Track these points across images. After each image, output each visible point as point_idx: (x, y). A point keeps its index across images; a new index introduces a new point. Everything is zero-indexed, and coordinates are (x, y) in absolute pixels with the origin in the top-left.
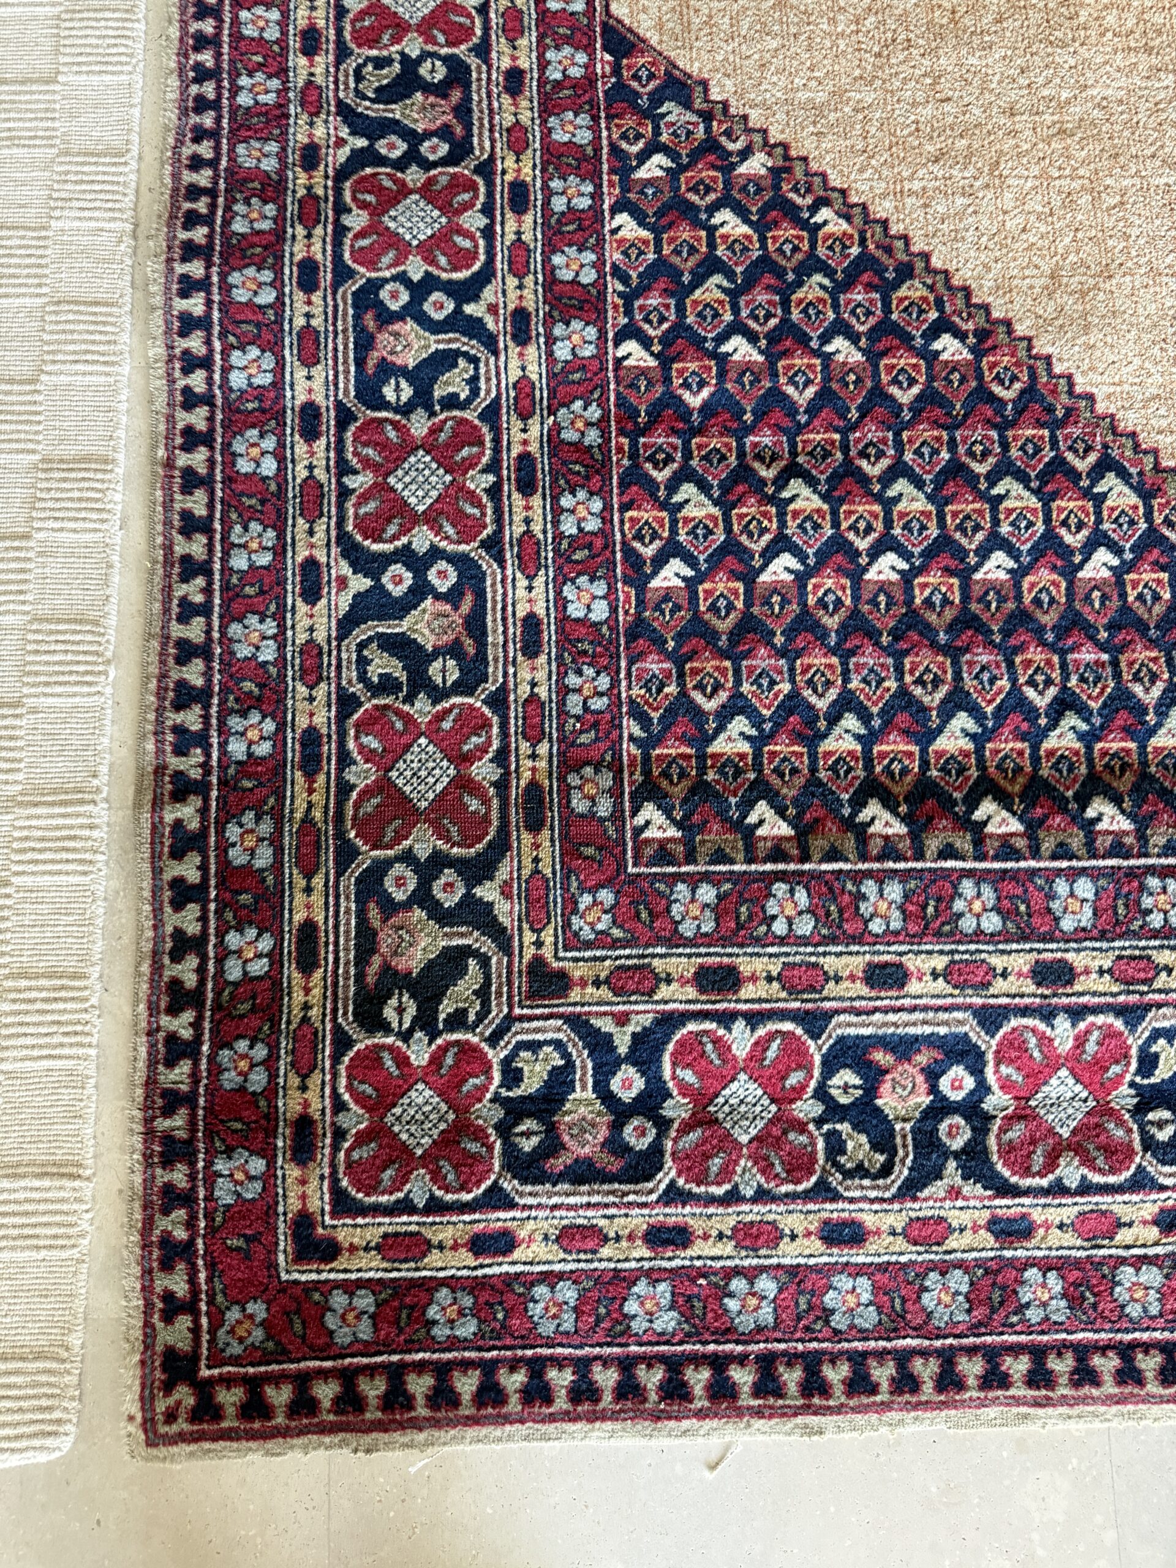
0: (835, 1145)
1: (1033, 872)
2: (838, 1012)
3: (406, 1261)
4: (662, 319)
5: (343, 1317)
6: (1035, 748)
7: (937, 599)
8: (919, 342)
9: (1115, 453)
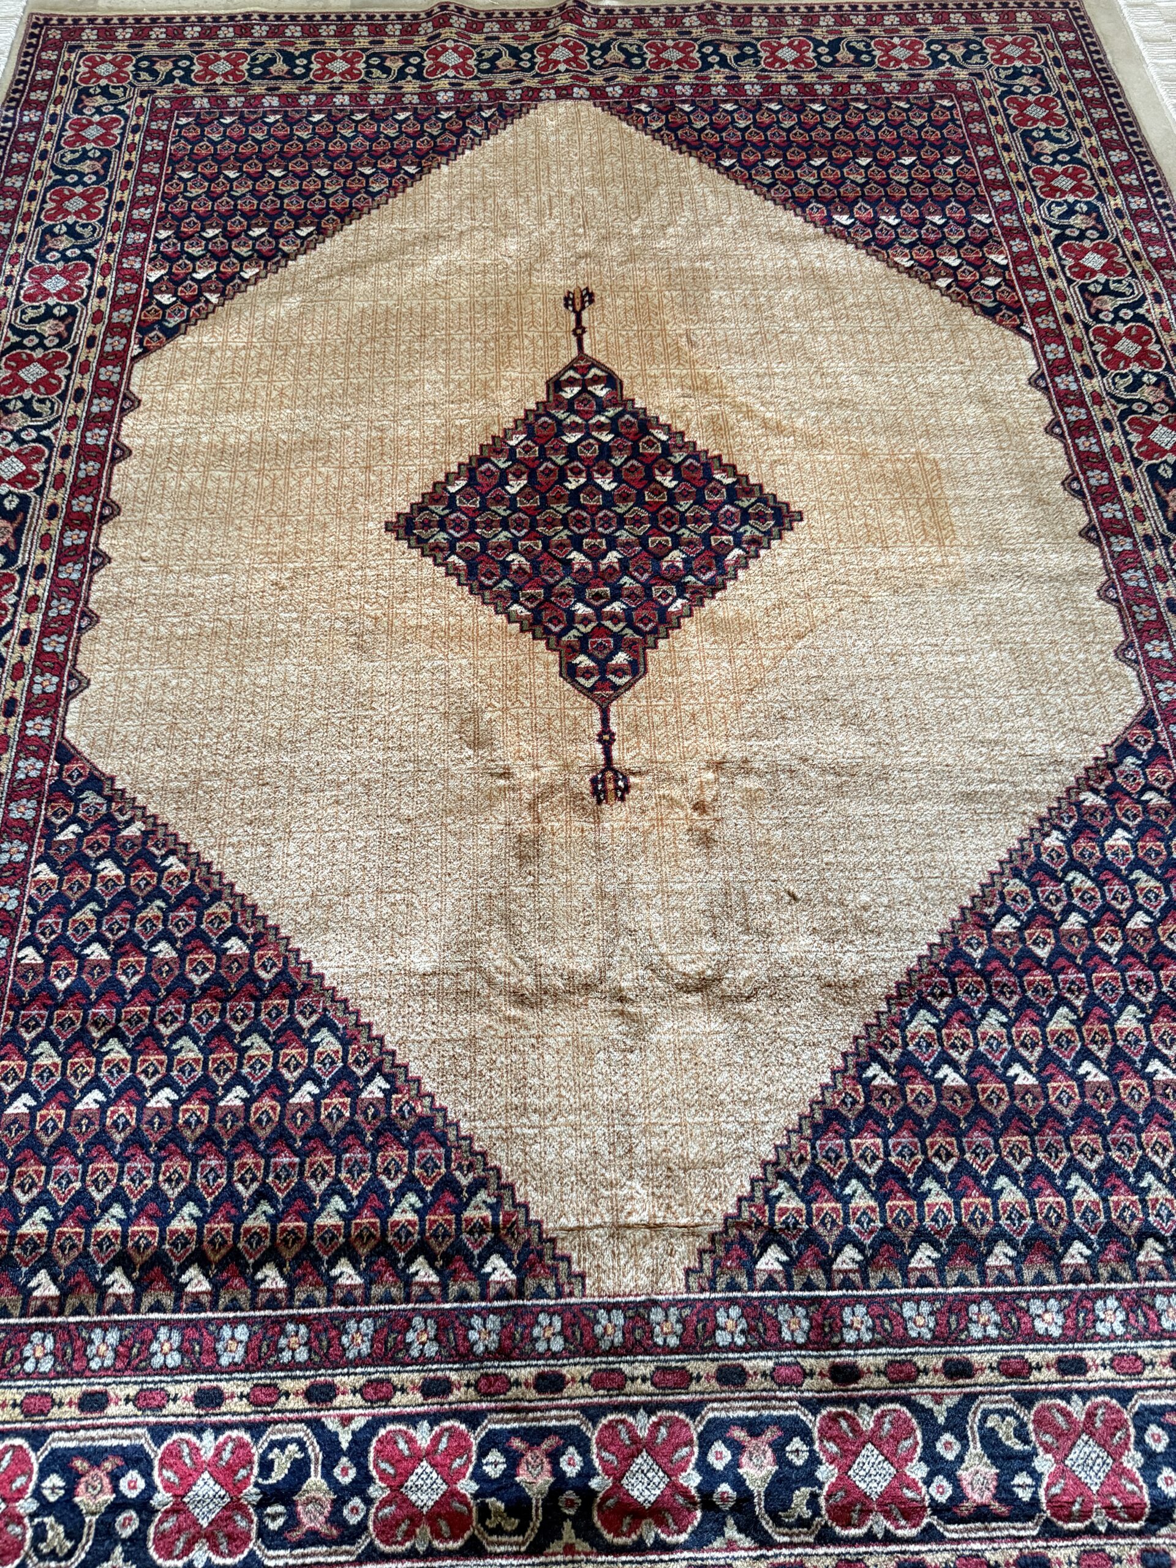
0: (40, 1534)
1: (209, 1321)
2: (54, 1430)
4: (53, 932)
6: (237, 1227)
7: (193, 1120)
8: (215, 943)
9: (330, 1014)
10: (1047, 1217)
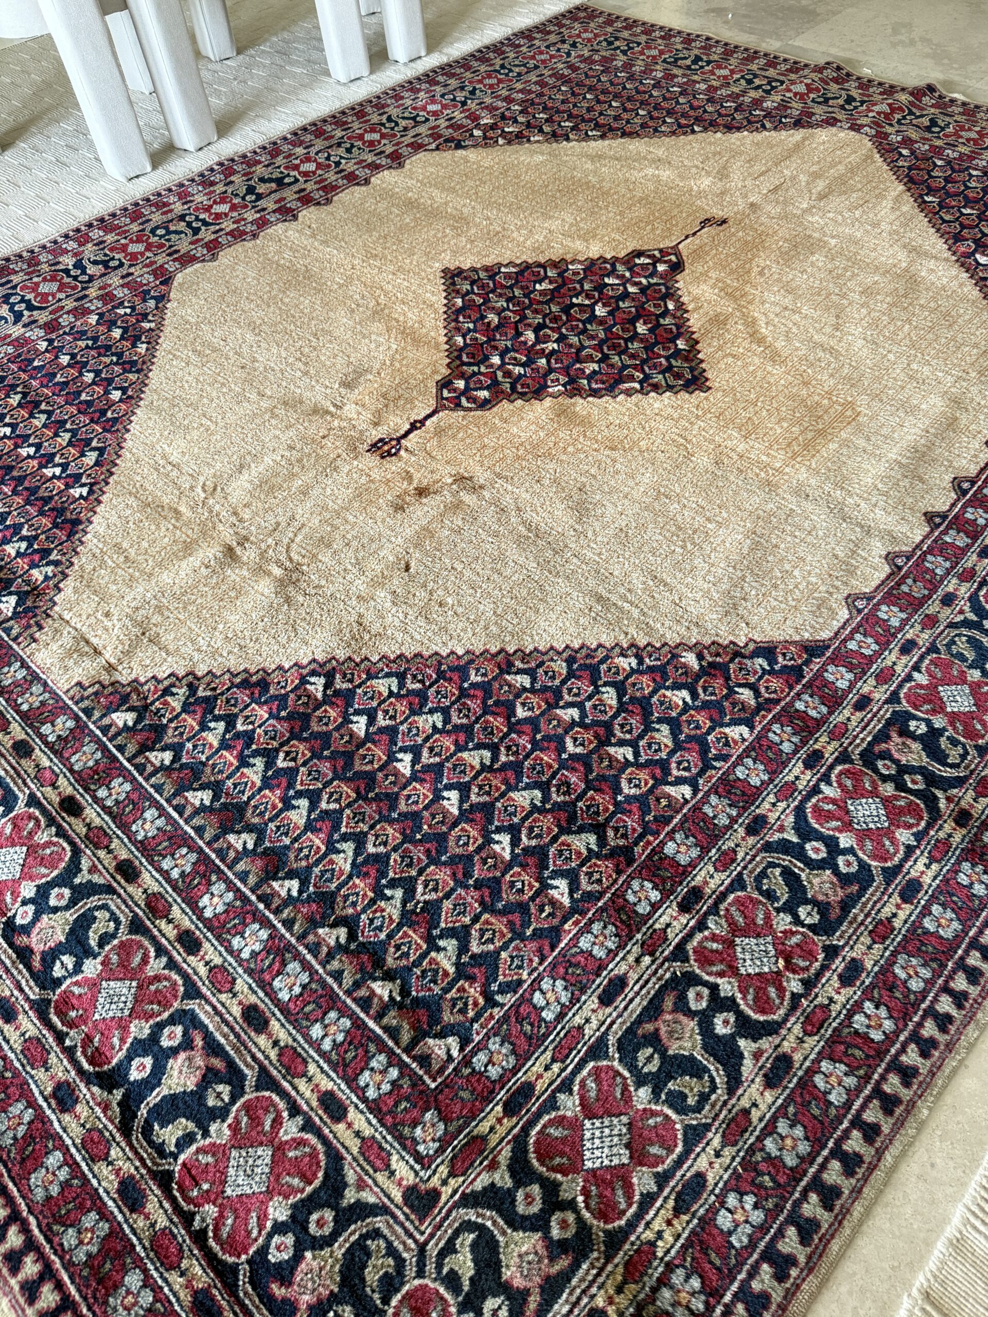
10: (301, 850)
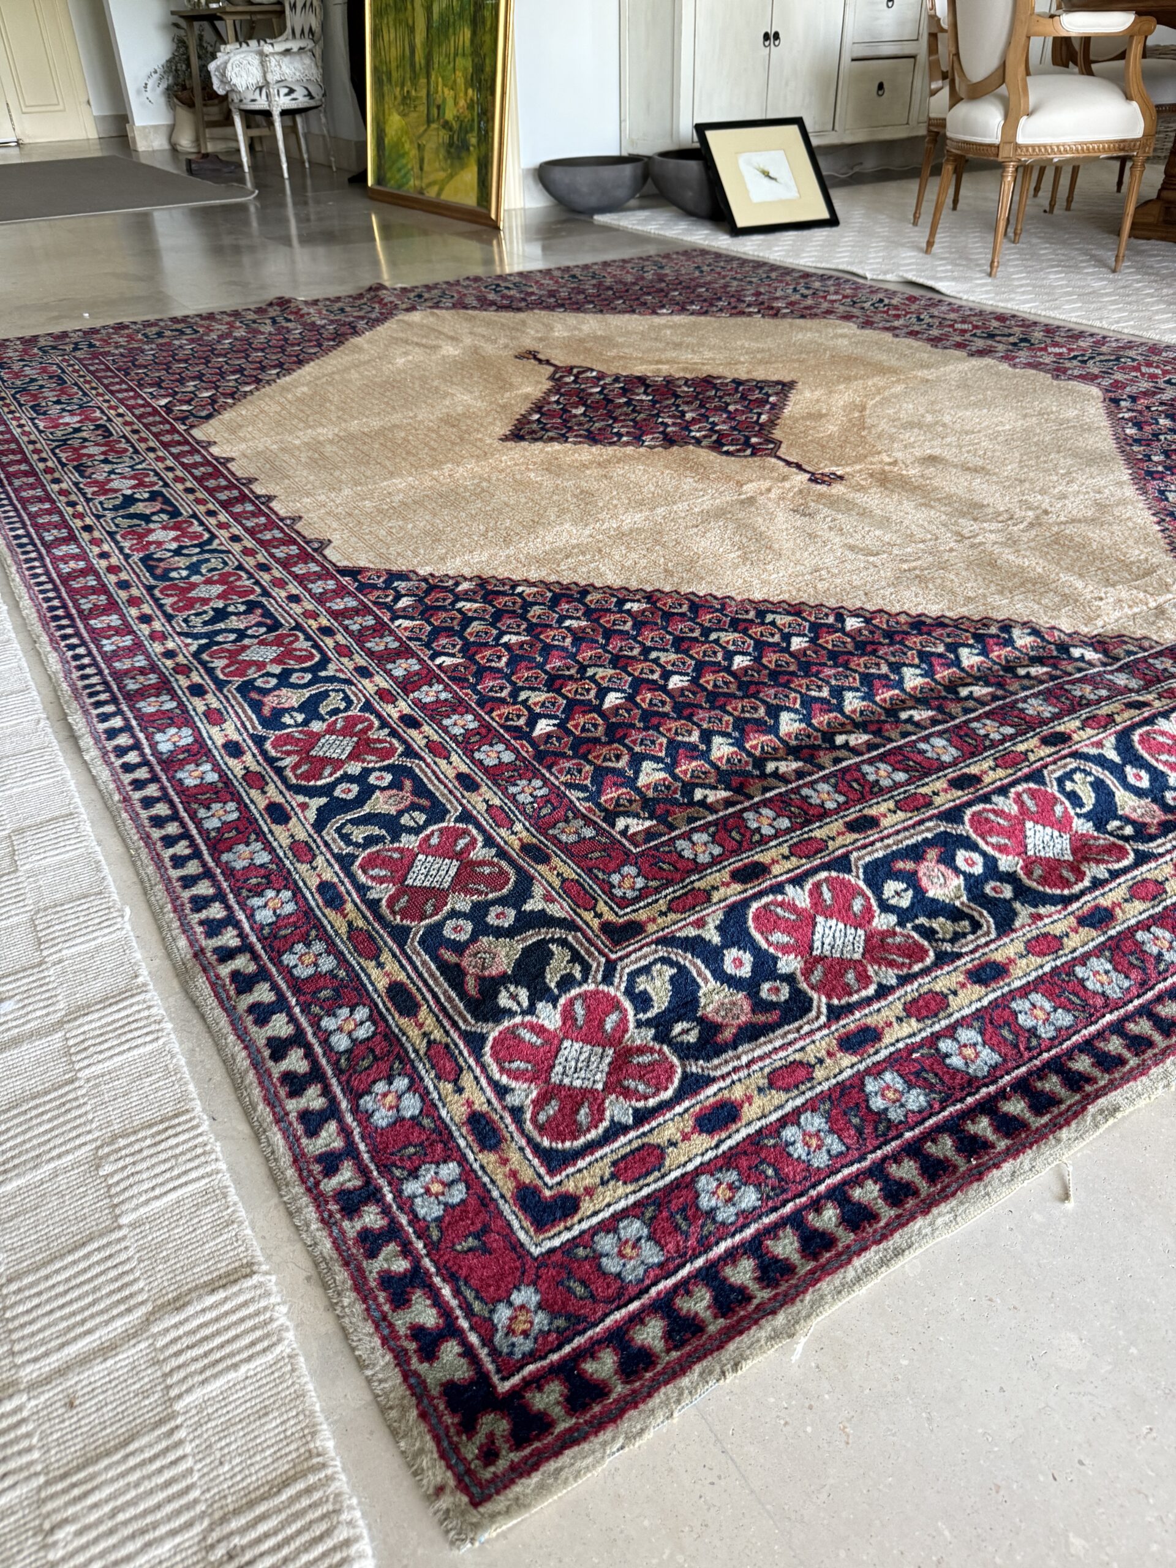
0: (926, 931)
1: (899, 747)
2: (849, 853)
3: (648, 1173)
4: (454, 645)
5: (621, 1254)
6: (842, 713)
7: (720, 683)
8: (615, 609)
